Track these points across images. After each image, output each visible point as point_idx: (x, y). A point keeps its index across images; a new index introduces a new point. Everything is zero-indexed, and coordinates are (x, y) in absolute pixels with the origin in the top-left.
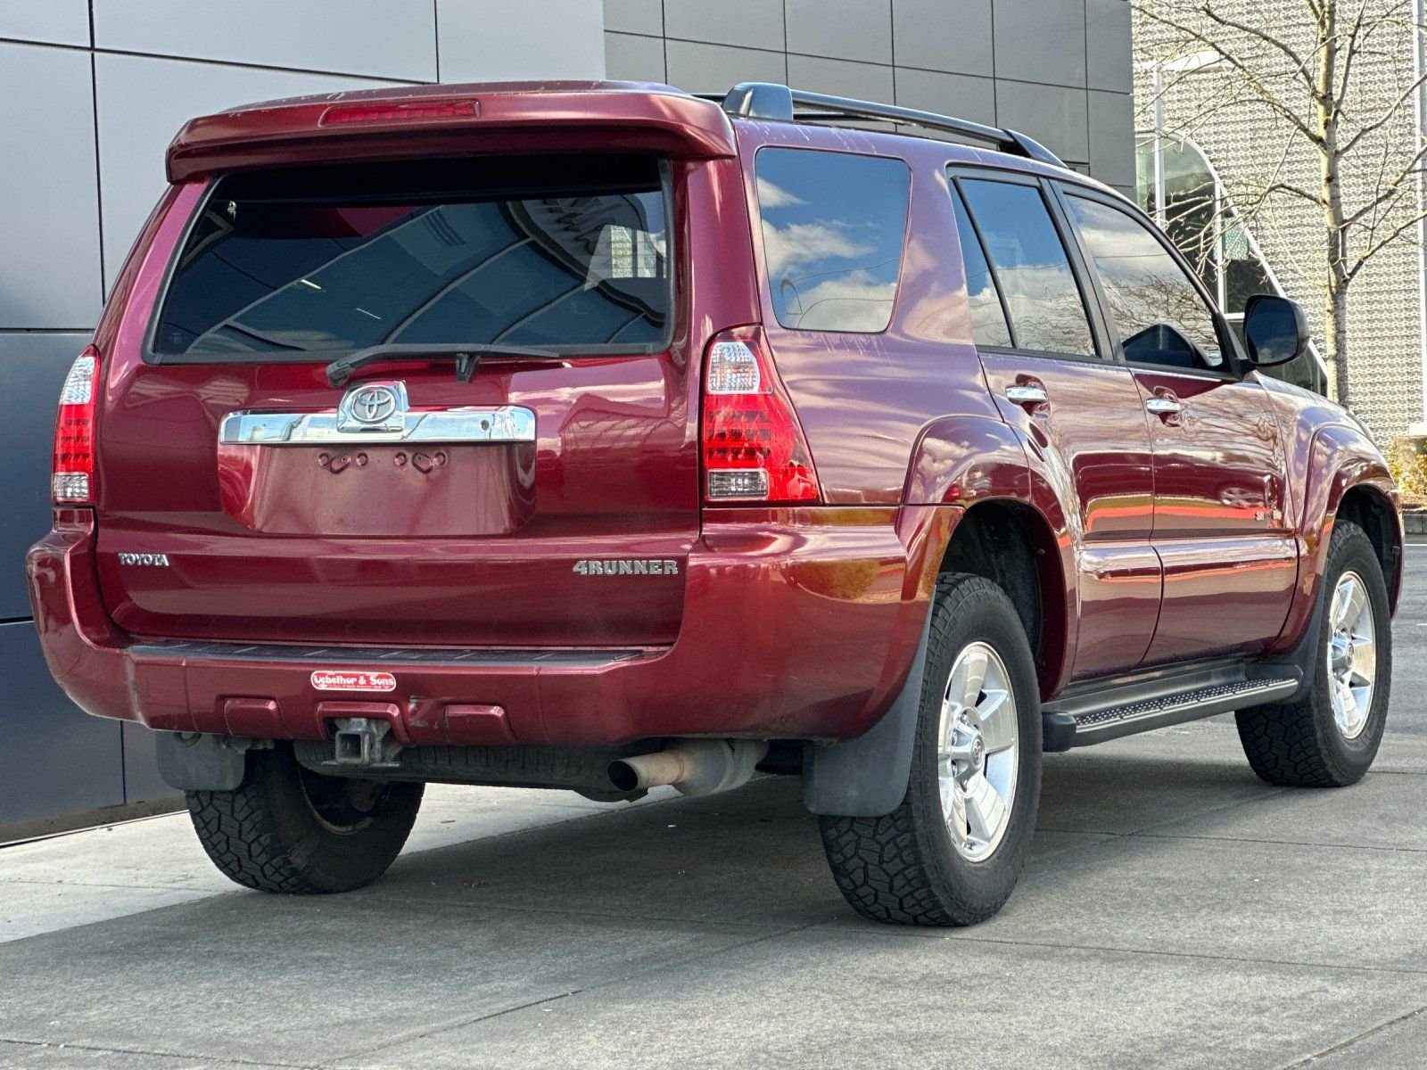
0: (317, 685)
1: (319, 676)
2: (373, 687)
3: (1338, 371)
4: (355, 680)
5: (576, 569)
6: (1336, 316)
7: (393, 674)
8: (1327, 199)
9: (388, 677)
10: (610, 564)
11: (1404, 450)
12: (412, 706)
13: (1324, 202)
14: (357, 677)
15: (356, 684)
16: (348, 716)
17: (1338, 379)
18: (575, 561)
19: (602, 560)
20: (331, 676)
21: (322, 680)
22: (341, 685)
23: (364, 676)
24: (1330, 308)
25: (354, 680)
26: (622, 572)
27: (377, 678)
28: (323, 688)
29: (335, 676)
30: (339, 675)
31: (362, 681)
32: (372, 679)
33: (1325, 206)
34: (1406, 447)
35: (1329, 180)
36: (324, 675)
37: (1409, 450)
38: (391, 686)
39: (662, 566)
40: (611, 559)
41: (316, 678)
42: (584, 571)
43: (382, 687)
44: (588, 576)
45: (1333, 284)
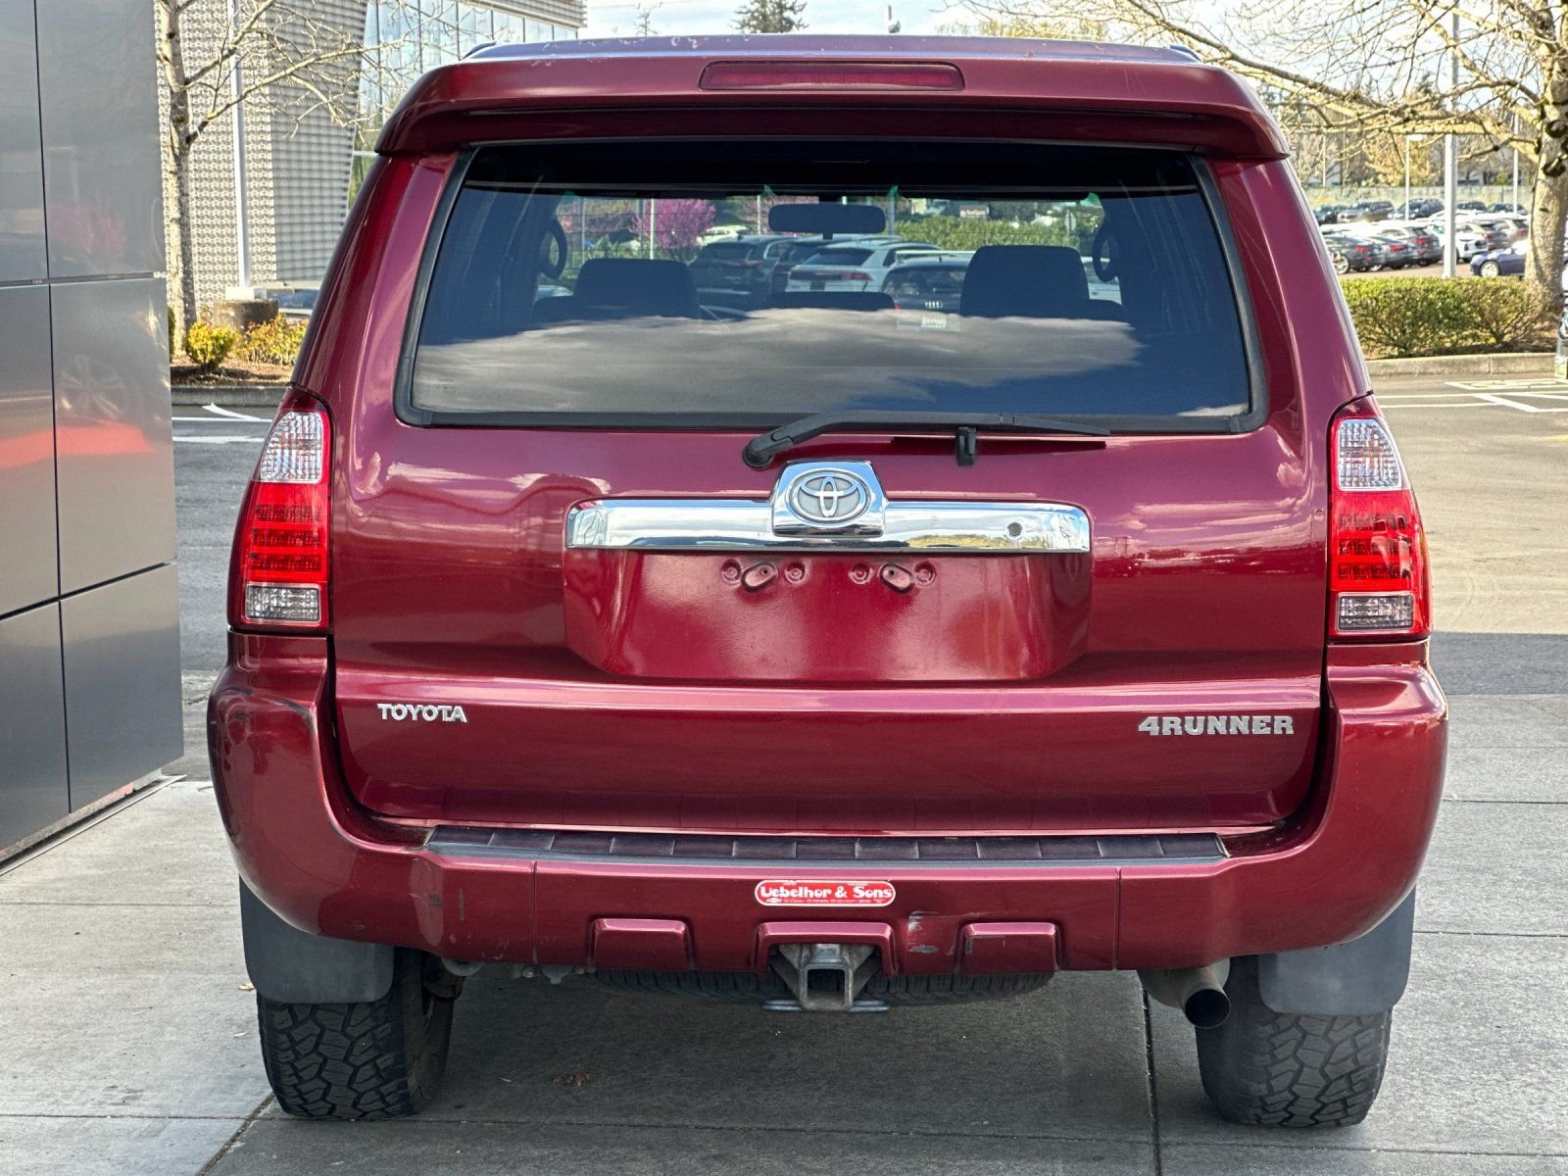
0: (764, 899)
1: (768, 887)
2: (857, 900)
3: (182, 236)
4: (829, 892)
5: (1142, 727)
6: (179, 178)
7: (892, 882)
8: (169, 56)
9: (883, 887)
10: (1195, 722)
11: (222, 315)
12: (912, 926)
13: (166, 58)
14: (834, 888)
15: (830, 897)
16: (810, 942)
17: (182, 243)
18: (1142, 716)
19: (1181, 715)
20: (789, 888)
21: (773, 892)
22: (805, 900)
23: (844, 885)
24: (173, 169)
25: (826, 892)
26: (1211, 731)
27: (866, 888)
28: (774, 903)
29: (796, 887)
30: (803, 885)
31: (840, 893)
32: (856, 890)
33: (166, 62)
34: (224, 311)
35: (171, 36)
36: (777, 886)
37: (227, 315)
38: (888, 900)
39: (1271, 725)
40: (1195, 714)
41: (763, 890)
42: (1154, 730)
43: (872, 900)
44: (1161, 737)
45: (176, 145)
